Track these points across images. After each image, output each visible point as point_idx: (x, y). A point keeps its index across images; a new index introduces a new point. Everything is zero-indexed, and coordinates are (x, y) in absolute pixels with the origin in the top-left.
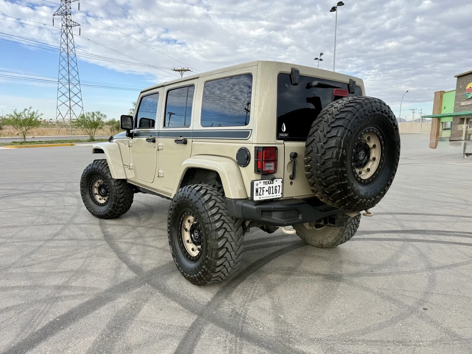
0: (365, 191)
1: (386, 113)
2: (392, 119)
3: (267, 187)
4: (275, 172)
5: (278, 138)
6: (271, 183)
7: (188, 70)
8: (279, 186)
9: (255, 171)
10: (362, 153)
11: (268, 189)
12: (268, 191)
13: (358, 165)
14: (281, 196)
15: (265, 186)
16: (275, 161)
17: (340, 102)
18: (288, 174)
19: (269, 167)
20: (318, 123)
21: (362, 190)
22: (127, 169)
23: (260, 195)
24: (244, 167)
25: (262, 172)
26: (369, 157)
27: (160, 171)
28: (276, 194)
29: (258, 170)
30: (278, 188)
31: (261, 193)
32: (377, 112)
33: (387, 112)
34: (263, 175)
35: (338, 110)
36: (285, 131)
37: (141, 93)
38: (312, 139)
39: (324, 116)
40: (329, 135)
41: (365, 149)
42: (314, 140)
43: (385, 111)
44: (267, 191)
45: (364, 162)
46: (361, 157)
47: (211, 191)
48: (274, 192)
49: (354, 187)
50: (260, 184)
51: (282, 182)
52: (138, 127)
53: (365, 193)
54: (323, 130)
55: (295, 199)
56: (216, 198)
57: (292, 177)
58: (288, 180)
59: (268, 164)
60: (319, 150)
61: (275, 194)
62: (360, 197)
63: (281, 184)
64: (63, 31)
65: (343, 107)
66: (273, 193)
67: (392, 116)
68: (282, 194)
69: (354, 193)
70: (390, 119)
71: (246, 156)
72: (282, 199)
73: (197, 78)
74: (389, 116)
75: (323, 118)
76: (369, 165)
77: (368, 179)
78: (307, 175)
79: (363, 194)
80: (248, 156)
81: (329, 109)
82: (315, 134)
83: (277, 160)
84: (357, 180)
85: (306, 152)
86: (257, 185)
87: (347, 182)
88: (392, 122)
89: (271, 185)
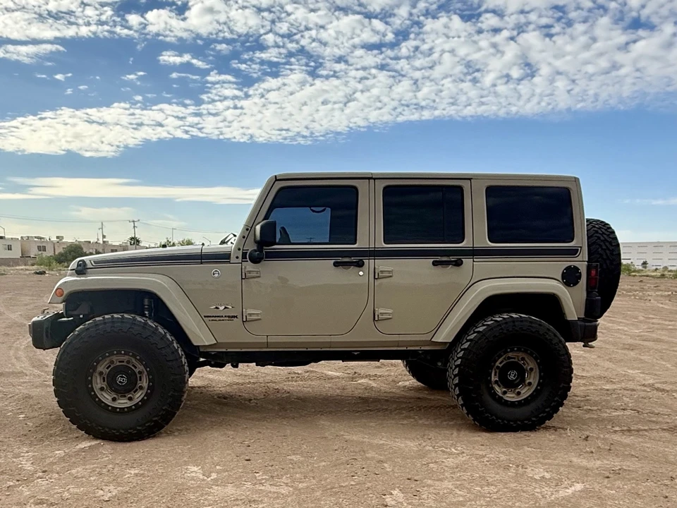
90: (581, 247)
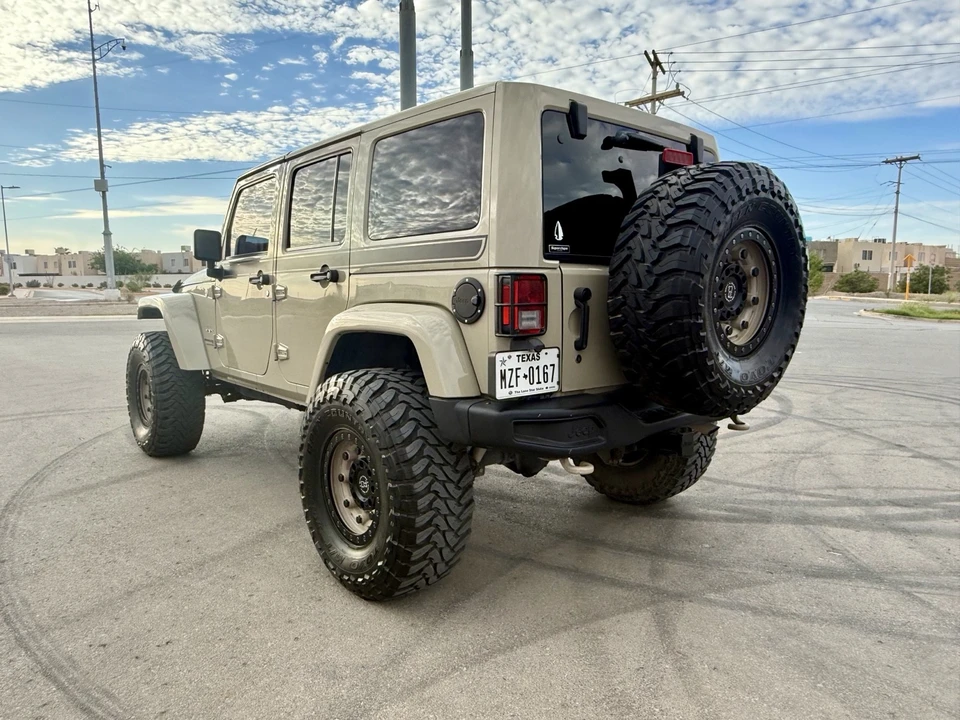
0: (741, 372)
1: (781, 198)
2: (792, 212)
3: (525, 368)
4: (542, 331)
5: (547, 255)
6: (533, 359)
9: (497, 332)
10: (731, 287)
11: (527, 374)
13: (725, 315)
14: (556, 389)
15: (520, 364)
16: (543, 308)
17: (680, 173)
18: (572, 337)
19: (528, 320)
20: (636, 219)
21: (736, 369)
22: (211, 349)
24: (469, 323)
25: (515, 332)
26: (745, 296)
27: (280, 348)
29: (502, 329)
30: (549, 371)
31: (513, 383)
32: (763, 194)
33: (783, 195)
34: (515, 339)
35: (679, 189)
36: (561, 238)
37: (239, 180)
38: (624, 254)
39: (648, 203)
40: (663, 244)
41: (737, 277)
42: (629, 257)
43: (779, 192)
44: (525, 376)
45: (735, 308)
46: (730, 298)
47: (397, 382)
48: (541, 380)
49: (720, 361)
50: (509, 361)
51: (558, 356)
52: (233, 253)
53: (742, 377)
54: (650, 232)
55: (587, 394)
56: (407, 398)
57: (580, 345)
58: (571, 352)
59: (525, 315)
60: (642, 279)
61: (543, 385)
62: (734, 384)
63: (556, 361)
65: (689, 182)
66: (539, 383)
67: (791, 206)
68: (558, 383)
69: (721, 374)
70: (788, 212)
71: (475, 297)
72: (558, 395)
73: (359, 134)
74: (787, 205)
75: (647, 207)
76: (746, 316)
77: (746, 346)
78: (613, 340)
79: (739, 379)
80: (479, 298)
81: (658, 189)
82: (631, 244)
83: (546, 305)
84: (725, 347)
85: (610, 285)
86: (503, 362)
87: (705, 349)
88: (792, 218)
89: (534, 364)
90: (486, 236)
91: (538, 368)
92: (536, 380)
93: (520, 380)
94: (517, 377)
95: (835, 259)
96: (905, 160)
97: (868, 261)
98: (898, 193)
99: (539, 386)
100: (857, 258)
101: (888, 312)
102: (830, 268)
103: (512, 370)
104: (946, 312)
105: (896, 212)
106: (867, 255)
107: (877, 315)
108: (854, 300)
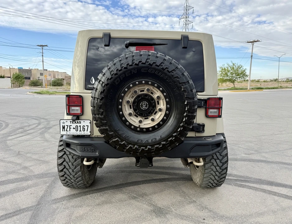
7: (258, 41)
8: (88, 126)
12: (76, 128)
14: (89, 134)
15: (71, 124)
23: (66, 131)
28: (84, 132)
30: (86, 128)
31: (68, 129)
44: (74, 128)
64: (184, 28)
66: (80, 131)
89: (78, 125)
91: (80, 126)
92: (79, 130)
93: (72, 129)
94: (70, 128)
95: (31, 75)
96: (44, 46)
97: (42, 76)
98: (43, 56)
99: (80, 132)
100: (39, 75)
101: (35, 93)
102: (29, 78)
103: (68, 126)
104: (53, 92)
105: (43, 62)
106: (41, 74)
107: (32, 94)
108: (30, 89)
